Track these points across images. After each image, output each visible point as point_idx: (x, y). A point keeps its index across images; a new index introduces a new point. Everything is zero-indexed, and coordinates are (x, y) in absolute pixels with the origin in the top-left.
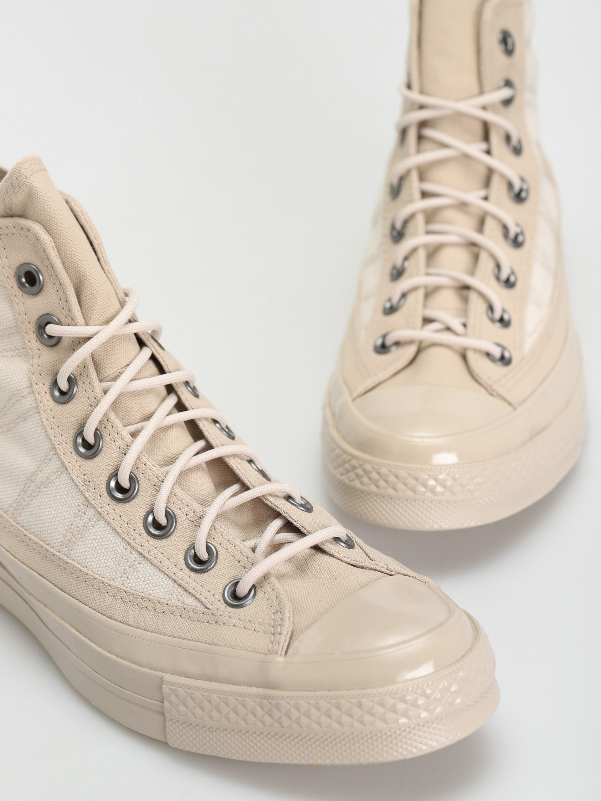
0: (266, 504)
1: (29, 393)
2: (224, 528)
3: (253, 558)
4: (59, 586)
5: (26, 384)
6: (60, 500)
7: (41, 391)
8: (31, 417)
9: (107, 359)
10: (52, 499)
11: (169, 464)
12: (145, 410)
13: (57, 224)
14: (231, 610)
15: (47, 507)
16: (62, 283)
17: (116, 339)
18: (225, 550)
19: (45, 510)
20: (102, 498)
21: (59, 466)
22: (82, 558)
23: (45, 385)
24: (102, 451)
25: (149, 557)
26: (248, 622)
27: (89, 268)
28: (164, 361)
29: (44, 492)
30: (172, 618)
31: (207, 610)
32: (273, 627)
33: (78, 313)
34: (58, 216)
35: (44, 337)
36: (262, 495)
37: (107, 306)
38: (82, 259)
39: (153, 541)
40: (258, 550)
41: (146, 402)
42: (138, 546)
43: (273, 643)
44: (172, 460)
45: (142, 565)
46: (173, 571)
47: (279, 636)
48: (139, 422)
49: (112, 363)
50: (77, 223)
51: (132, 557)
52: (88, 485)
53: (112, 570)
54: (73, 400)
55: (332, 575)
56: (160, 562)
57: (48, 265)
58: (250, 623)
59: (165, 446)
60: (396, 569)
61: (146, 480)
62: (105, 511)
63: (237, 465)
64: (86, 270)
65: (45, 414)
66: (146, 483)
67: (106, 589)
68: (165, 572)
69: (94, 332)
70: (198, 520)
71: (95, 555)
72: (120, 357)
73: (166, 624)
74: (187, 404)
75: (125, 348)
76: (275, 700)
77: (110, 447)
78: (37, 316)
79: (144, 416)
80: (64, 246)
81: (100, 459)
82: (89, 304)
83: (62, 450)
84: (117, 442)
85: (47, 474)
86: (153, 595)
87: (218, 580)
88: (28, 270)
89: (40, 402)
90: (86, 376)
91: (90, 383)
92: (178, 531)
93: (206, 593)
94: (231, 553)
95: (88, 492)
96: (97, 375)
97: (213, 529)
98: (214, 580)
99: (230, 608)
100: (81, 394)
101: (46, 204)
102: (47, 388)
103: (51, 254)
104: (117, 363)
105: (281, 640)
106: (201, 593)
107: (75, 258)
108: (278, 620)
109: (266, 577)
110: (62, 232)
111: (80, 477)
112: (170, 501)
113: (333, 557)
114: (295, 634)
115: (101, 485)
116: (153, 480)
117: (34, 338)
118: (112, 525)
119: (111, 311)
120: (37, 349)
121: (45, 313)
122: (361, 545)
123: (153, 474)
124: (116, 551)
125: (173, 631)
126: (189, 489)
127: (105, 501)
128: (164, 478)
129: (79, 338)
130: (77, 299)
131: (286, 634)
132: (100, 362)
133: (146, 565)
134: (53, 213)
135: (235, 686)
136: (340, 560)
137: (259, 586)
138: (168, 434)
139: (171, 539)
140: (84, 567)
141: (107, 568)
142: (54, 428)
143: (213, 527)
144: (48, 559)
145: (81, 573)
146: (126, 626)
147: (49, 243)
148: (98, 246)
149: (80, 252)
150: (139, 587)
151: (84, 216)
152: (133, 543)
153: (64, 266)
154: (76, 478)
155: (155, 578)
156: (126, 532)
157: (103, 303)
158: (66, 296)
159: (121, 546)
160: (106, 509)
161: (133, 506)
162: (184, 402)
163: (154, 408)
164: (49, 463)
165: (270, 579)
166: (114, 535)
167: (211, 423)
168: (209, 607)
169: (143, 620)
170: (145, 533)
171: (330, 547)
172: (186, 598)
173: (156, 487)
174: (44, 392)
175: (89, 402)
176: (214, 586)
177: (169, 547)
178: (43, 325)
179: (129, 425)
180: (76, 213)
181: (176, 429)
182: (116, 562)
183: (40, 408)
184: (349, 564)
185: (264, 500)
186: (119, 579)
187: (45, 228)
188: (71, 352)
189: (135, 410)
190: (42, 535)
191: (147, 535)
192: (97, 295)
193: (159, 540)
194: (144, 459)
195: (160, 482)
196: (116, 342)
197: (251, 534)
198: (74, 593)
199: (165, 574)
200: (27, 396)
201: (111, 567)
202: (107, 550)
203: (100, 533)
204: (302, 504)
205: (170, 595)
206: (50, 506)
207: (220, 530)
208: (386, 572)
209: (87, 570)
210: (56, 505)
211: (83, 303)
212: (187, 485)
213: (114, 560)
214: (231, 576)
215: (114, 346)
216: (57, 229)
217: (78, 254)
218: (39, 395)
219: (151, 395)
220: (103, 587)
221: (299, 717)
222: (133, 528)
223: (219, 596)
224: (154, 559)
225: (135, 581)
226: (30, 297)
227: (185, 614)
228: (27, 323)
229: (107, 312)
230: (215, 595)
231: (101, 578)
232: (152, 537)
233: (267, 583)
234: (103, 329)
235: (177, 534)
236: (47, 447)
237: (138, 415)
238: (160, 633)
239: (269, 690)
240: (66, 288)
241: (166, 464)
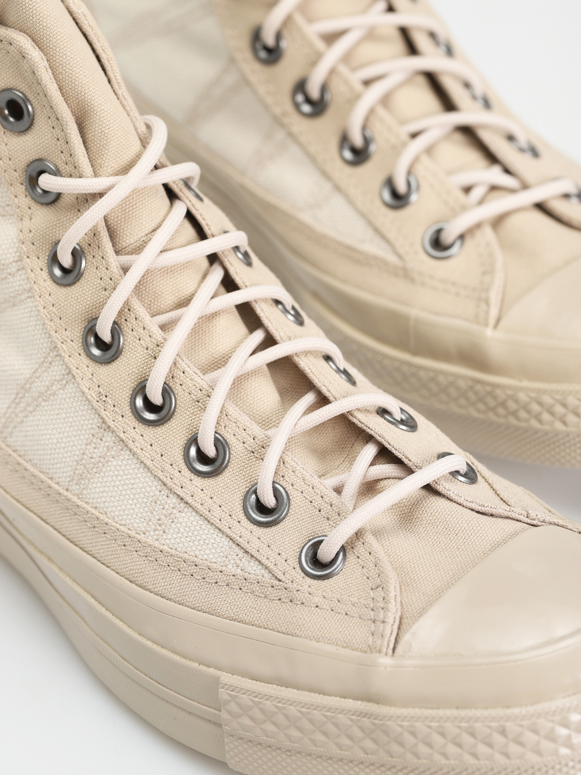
0: (353, 423)
1: (19, 270)
2: (296, 461)
3: (339, 506)
4: (69, 537)
5: (14, 257)
6: (66, 420)
7: (35, 267)
8: (22, 303)
9: (126, 222)
10: (55, 417)
11: (216, 368)
12: (180, 293)
13: (51, 35)
14: (311, 582)
15: (48, 427)
16: (60, 118)
17: (138, 194)
18: (300, 494)
19: (46, 432)
20: (124, 419)
21: (63, 372)
22: (99, 500)
23: (40, 258)
24: (123, 353)
25: (193, 503)
26: (337, 602)
27: (97, 96)
28: (204, 219)
29: (43, 407)
30: (228, 591)
31: (277, 583)
32: (373, 610)
33: (83, 159)
34: (52, 23)
35: (37, 190)
36: (348, 410)
37: (123, 148)
38: (87, 84)
39: (198, 481)
40: (345, 493)
41: (182, 281)
42: (177, 488)
43: (375, 635)
44: (219, 362)
45: (183, 515)
46: (227, 524)
47: (382, 625)
48: (172, 310)
49: (133, 229)
50: (78, 30)
51: (169, 501)
52: (104, 401)
53: (142, 520)
54: (80, 281)
55: (451, 529)
56: (209, 511)
57: (38, 91)
58: (339, 604)
59: (210, 343)
60: (539, 516)
61: (186, 394)
62: (129, 437)
63: (311, 367)
64: (93, 98)
65: (41, 301)
66: (185, 398)
67: (134, 546)
68: (217, 525)
69: (106, 186)
70: (260, 451)
71: (117, 498)
72: (144, 219)
73: (221, 600)
74: (238, 280)
75: (150, 206)
76: (381, 720)
77: (133, 348)
78: (26, 161)
79: (179, 300)
80: (61, 66)
81: (120, 364)
82: (98, 145)
83: (66, 351)
84: (143, 340)
85: (47, 383)
86: (200, 556)
87: (291, 538)
88: (9, 99)
89: (35, 283)
90: (97, 248)
91: (103, 258)
92: (232, 466)
93: (275, 557)
94: (308, 497)
95: (105, 410)
96: (113, 245)
97: (282, 463)
98: (285, 537)
99: (309, 579)
100: (91, 272)
101: (34, 8)
102: (43, 263)
103: (43, 78)
104: (140, 229)
105: (386, 632)
106: (269, 556)
107: (77, 83)
108: (379, 600)
109: (359, 534)
110: (58, 46)
111: (93, 389)
112: (221, 424)
113: (451, 500)
114: (405, 621)
115: (123, 400)
116: (196, 393)
117: (22, 192)
118: (139, 457)
119: (130, 154)
120: (27, 208)
121: (37, 158)
122: (486, 477)
123: (194, 385)
124: (147, 494)
125: (230, 611)
126: (245, 403)
127: (130, 423)
128: (211, 390)
129: (85, 194)
130: (81, 140)
131: (392, 623)
132: (115, 227)
133: (189, 514)
134: (45, 20)
135: (321, 695)
136: (460, 505)
137: (349, 547)
138: (214, 325)
139: (223, 477)
140: (102, 513)
141: (134, 516)
142: (55, 320)
143: (282, 461)
144: (52, 498)
145: (98, 522)
146: (164, 600)
147: (40, 62)
148: (108, 61)
149: (84, 74)
150: (181, 545)
151: (86, 20)
152: (171, 484)
153: (62, 94)
154: (87, 391)
155: (202, 533)
156: (160, 468)
157: (118, 144)
158: (65, 136)
159: (154, 487)
160: (131, 435)
161: (169, 431)
162: (233, 277)
163: (194, 289)
164: (49, 368)
165: (364, 538)
166: (143, 471)
167: (271, 305)
168: (280, 578)
169: (188, 593)
170: (187, 470)
171: (447, 487)
172: (247, 563)
173: (200, 404)
174: (39, 269)
175: (103, 285)
176: (286, 546)
177: (220, 489)
178: (34, 174)
179: (159, 314)
180: (75, 16)
181: (224, 316)
182: (146, 509)
183: (34, 291)
184: (472, 510)
185: (351, 418)
186: (152, 533)
187: (34, 40)
188: (76, 214)
189: (167, 293)
190: (43, 464)
191: (190, 472)
192: (110, 133)
193: (206, 479)
194: (182, 365)
195: (205, 396)
196: (138, 198)
197: (333, 463)
198: (90, 549)
199: (217, 528)
200: (16, 274)
201: (139, 515)
202: (134, 491)
203: (123, 468)
204: (402, 420)
205: (224, 558)
206: (52, 426)
207: (292, 464)
208: (526, 522)
209: (107, 517)
210: (61, 426)
211: (90, 145)
212: (242, 398)
213: (145, 506)
214: (310, 532)
215: (134, 203)
216: (51, 42)
217: (81, 77)
218: (32, 273)
219: (188, 271)
220: (129, 543)
221: (415, 745)
222: (170, 463)
223: (294, 561)
224: (200, 507)
225: (175, 536)
226: (15, 135)
227: (247, 586)
228: (12, 171)
229: (124, 156)
230: (288, 560)
231: (126, 531)
232: (197, 475)
233: (360, 543)
234: (119, 182)
235: (231, 470)
236: (45, 345)
237: (170, 299)
238: (212, 612)
239: (371, 704)
240: (66, 125)
241: (212, 368)
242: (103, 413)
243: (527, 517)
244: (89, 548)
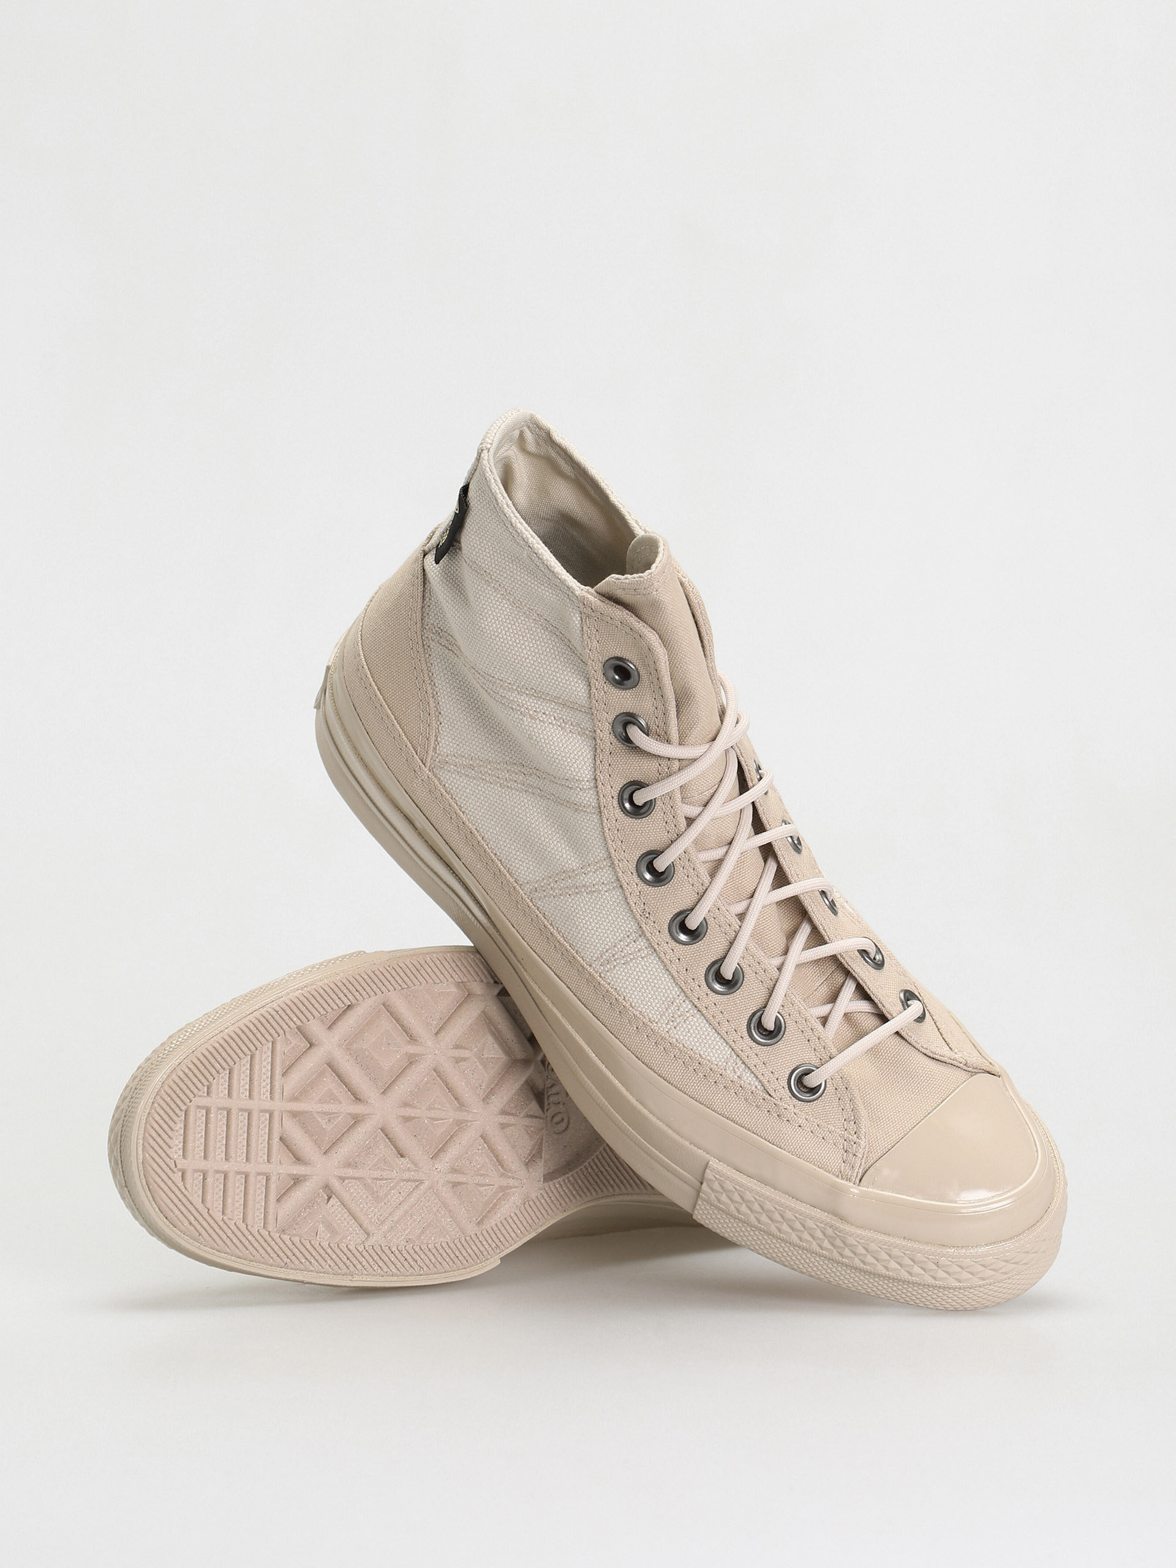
3: (825, 1040)
5: (588, 777)
7: (608, 794)
14: (797, 1104)
18: (795, 1023)
20: (660, 933)
21: (612, 880)
23: (615, 792)
24: (671, 884)
25: (706, 1013)
29: (584, 897)
30: (725, 1092)
31: (768, 1096)
32: (846, 1141)
33: (674, 730)
36: (839, 952)
39: (712, 996)
42: (695, 998)
43: (846, 1164)
45: (695, 1019)
46: (732, 1037)
51: (684, 1005)
52: (646, 916)
53: (657, 1013)
54: (649, 819)
56: (719, 1023)
61: (717, 926)
65: (608, 823)
66: (716, 929)
67: (645, 1031)
70: (768, 982)
73: (718, 1098)
76: (843, 1234)
78: (620, 711)
81: (667, 891)
83: (620, 866)
84: (691, 878)
86: (704, 1057)
87: (783, 1060)
88: (621, 664)
89: (604, 806)
90: (669, 798)
91: (672, 807)
92: (744, 990)
93: (769, 1074)
94: (800, 1027)
95: (645, 923)
96: (681, 798)
98: (778, 1059)
99: (795, 1101)
102: (617, 795)
105: (857, 1164)
106: (763, 1072)
108: (851, 1133)
111: (638, 905)
115: (663, 921)
116: (725, 927)
118: (667, 966)
121: (631, 712)
123: (725, 921)
124: (666, 994)
125: (725, 1110)
127: (664, 939)
131: (862, 1157)
133: (700, 1021)
135: (796, 1201)
136: (918, 1050)
139: (734, 998)
141: (651, 1008)
146: (666, 1082)
150: (689, 1043)
152: (690, 993)
154: (633, 904)
155: (709, 1038)
156: (683, 979)
159: (673, 991)
160: (664, 948)
161: (696, 951)
166: (667, 977)
168: (771, 1093)
170: (705, 986)
172: (744, 1073)
173: (726, 936)
174: (610, 797)
176: (778, 1067)
177: (729, 1006)
178: (624, 723)
182: (663, 1006)
184: (926, 1055)
185: (840, 959)
186: (664, 1026)
187: (662, 640)
191: (707, 988)
193: (719, 996)
194: (719, 903)
199: (723, 1038)
200: (588, 791)
201: (657, 1009)
202: (655, 989)
203: (650, 969)
205: (725, 1064)
208: (965, 1069)
214: (802, 1060)
218: (604, 798)
220: (642, 1028)
221: (865, 1255)
222: (692, 977)
223: (784, 1082)
224: (711, 1017)
225: (684, 1033)
227: (742, 1092)
228: (604, 712)
230: (779, 1080)
231: (641, 1017)
232: (712, 991)
233: (839, 1077)
235: (742, 992)
236: (601, 855)
239: (836, 1219)
242: (643, 926)
243: (965, 1065)
244: (598, 1014)
